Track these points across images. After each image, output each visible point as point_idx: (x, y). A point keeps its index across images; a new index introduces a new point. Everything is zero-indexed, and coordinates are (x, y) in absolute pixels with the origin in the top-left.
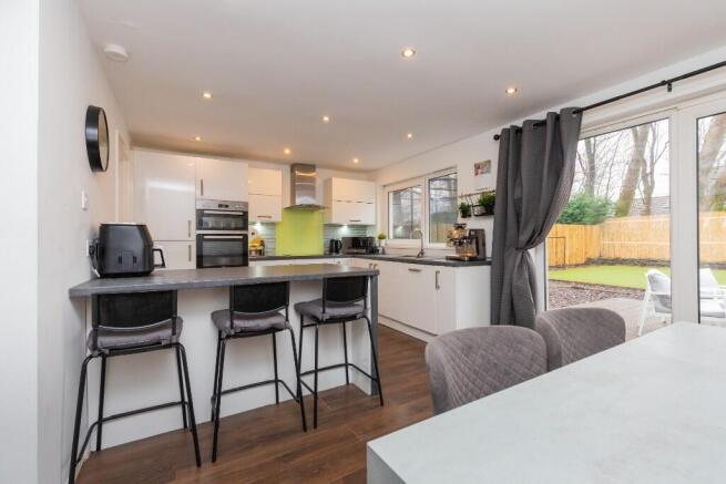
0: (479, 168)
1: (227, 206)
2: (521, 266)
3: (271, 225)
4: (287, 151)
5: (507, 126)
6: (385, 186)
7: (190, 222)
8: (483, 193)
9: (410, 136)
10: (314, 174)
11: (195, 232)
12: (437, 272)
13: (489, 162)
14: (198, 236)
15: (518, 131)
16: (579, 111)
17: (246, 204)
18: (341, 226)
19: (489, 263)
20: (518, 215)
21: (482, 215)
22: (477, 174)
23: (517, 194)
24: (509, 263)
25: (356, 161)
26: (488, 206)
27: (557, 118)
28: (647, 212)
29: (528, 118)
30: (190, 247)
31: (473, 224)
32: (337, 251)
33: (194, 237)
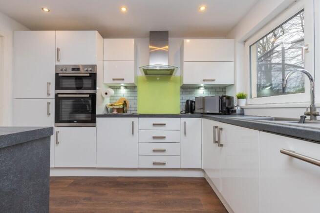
1: (78, 69)
3: (132, 88)
7: (49, 84)
11: (53, 92)
14: (57, 95)
17: (94, 67)
30: (49, 103)
33: (53, 96)
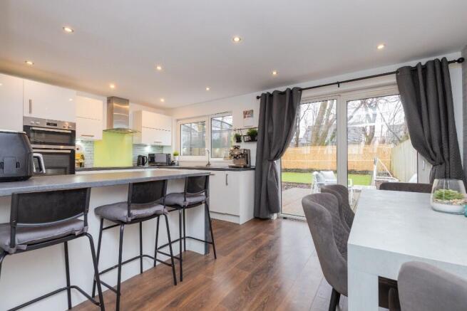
0: (247, 114)
1: (55, 125)
2: (271, 170)
3: (90, 143)
4: (112, 86)
5: (265, 92)
6: (178, 120)
8: (250, 129)
9: (208, 89)
10: (127, 107)
12: (227, 175)
13: (252, 111)
15: (271, 96)
16: (301, 90)
17: (74, 124)
18: (146, 146)
19: (254, 169)
20: (270, 142)
21: (249, 141)
22: (245, 117)
23: (270, 131)
24: (265, 169)
25: (162, 100)
26: (252, 136)
27: (291, 92)
28: (297, 145)
29: (277, 89)
31: (243, 146)
32: (143, 164)
